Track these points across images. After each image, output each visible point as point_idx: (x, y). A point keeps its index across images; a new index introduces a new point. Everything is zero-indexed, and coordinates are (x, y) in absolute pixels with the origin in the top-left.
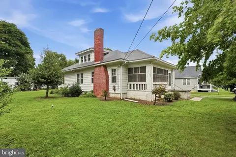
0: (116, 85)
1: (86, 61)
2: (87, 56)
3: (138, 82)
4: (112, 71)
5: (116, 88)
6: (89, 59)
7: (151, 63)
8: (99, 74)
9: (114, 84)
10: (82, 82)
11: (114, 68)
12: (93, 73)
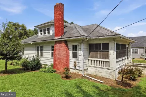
0: (77, 61)
1: (45, 34)
2: (46, 30)
3: (100, 58)
4: (73, 47)
5: (77, 64)
6: (49, 33)
7: (114, 41)
8: (60, 49)
9: (75, 60)
10: (42, 55)
11: (75, 44)
12: (53, 47)
